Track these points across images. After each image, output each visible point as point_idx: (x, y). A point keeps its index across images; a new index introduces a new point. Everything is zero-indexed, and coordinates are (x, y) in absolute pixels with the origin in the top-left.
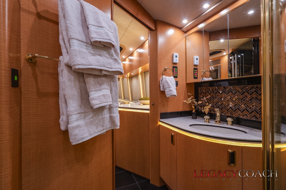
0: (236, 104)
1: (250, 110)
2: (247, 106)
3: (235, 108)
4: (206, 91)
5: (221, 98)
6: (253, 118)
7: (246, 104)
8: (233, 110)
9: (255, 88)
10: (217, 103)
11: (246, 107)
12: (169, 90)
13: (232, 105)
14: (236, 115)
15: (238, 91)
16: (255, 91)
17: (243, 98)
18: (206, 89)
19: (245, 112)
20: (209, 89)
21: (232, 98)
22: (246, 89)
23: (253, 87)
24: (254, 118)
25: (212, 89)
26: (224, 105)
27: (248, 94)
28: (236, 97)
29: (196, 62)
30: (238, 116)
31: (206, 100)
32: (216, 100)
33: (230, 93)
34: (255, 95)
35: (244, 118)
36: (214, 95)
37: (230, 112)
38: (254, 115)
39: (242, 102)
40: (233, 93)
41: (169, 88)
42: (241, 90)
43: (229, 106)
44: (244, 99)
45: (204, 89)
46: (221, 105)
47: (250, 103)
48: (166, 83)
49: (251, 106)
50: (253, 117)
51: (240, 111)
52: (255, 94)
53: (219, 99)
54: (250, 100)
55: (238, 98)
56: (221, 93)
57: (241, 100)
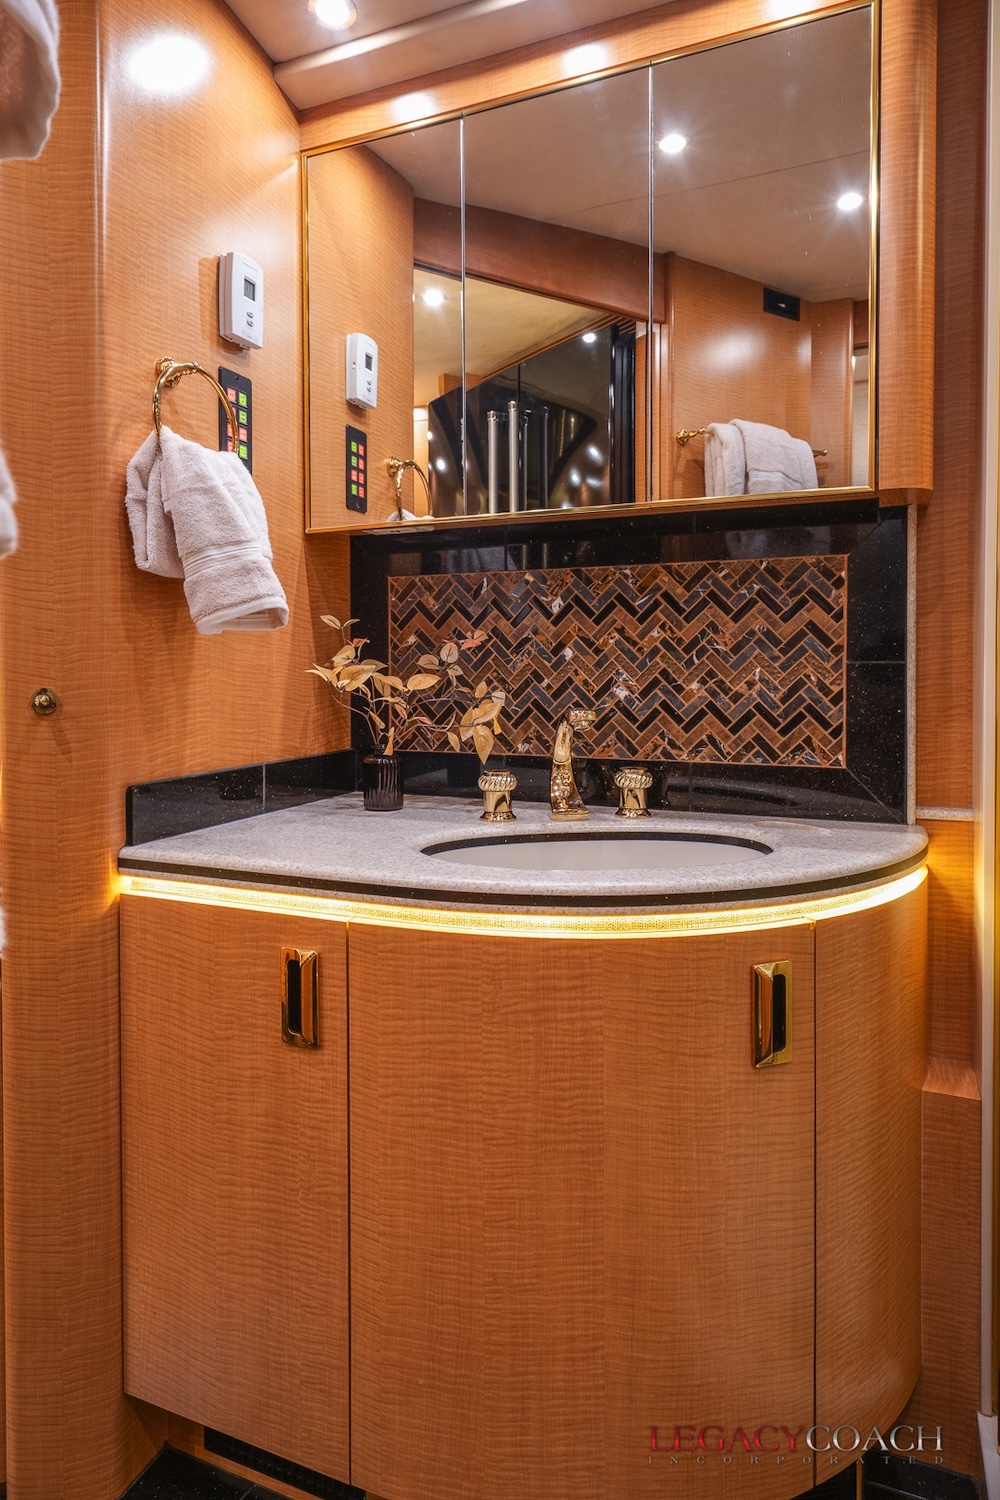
0: (655, 683)
1: (733, 711)
2: (720, 684)
3: (647, 706)
4: (447, 601)
5: (561, 646)
6: (750, 755)
7: (711, 674)
8: (634, 720)
9: (762, 580)
10: (527, 684)
11: (713, 694)
12: (234, 564)
13: (629, 688)
14: (656, 747)
15: (667, 596)
16: (760, 593)
17: (695, 642)
18: (449, 583)
19: (709, 725)
20: (468, 589)
21: (628, 639)
22: (716, 582)
23: (754, 568)
24: (757, 755)
25: (495, 589)
26: (577, 690)
27: (722, 614)
28: (655, 634)
29: (365, 385)
30: (665, 753)
31: (458, 663)
32: (521, 662)
33: (619, 615)
34: (761, 619)
35: (698, 760)
36: (504, 625)
37: (619, 736)
38: (758, 739)
39: (690, 662)
40: (633, 612)
41: (232, 550)
42: (687, 588)
43: (613, 695)
44: (703, 643)
45: (429, 588)
46: (556, 696)
47: (734, 666)
48: (198, 497)
49: (741, 687)
50: (748, 747)
51: (679, 720)
52: (761, 612)
53: (541, 652)
54: (736, 649)
55: (664, 642)
56: (556, 610)
57: (687, 650)
